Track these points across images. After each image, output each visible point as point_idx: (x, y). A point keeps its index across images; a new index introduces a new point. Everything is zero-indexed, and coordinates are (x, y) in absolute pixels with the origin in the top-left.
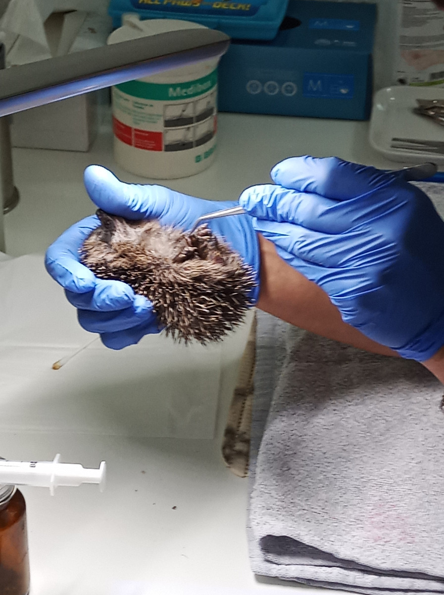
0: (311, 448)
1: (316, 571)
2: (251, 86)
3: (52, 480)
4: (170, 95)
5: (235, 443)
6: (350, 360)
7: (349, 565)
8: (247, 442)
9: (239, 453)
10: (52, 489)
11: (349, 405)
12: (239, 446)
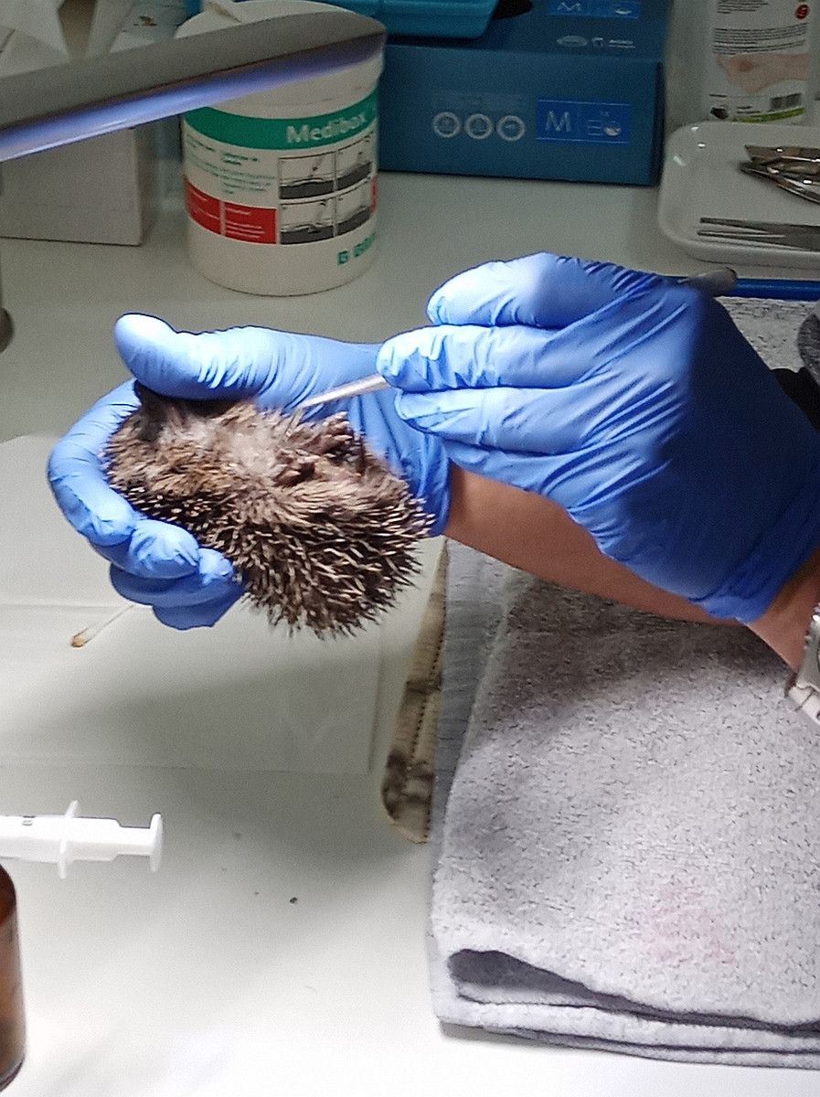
0: (547, 789)
1: (553, 1014)
2: (440, 123)
3: (63, 850)
4: (290, 141)
5: (407, 780)
6: (619, 628)
7: (612, 1002)
8: (428, 778)
9: (414, 800)
10: (62, 867)
11: (617, 710)
12: (413, 787)
